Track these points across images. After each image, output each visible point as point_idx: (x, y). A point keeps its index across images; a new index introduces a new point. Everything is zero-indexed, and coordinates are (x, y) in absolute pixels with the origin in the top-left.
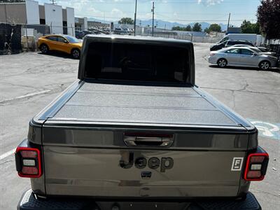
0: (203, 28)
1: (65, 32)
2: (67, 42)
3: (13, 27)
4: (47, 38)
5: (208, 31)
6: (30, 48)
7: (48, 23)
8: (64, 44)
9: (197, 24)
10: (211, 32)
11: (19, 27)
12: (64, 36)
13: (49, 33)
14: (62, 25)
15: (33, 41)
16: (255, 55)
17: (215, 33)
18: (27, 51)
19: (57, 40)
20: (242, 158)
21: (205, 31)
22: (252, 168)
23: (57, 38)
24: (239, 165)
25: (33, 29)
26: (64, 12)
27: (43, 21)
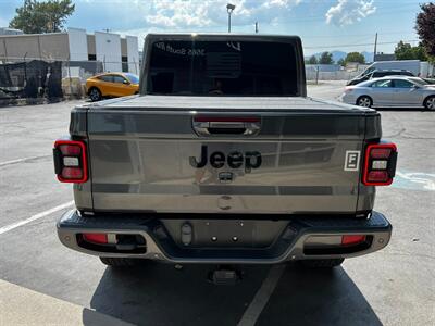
0: (336, 59)
1: (125, 69)
2: (128, 83)
3: (50, 64)
4: (98, 78)
5: (342, 63)
6: (75, 95)
7: (99, 58)
8: (123, 86)
9: (326, 53)
10: (348, 65)
11: (58, 65)
12: (123, 74)
13: (102, 71)
14: (120, 60)
15: (79, 84)
16: (417, 88)
17: (354, 65)
18: (70, 99)
19: (113, 81)
20: (359, 152)
21: (339, 63)
22: (374, 167)
23: (113, 78)
24: (354, 162)
25: (78, 68)
26: (124, 42)
27: (92, 57)
